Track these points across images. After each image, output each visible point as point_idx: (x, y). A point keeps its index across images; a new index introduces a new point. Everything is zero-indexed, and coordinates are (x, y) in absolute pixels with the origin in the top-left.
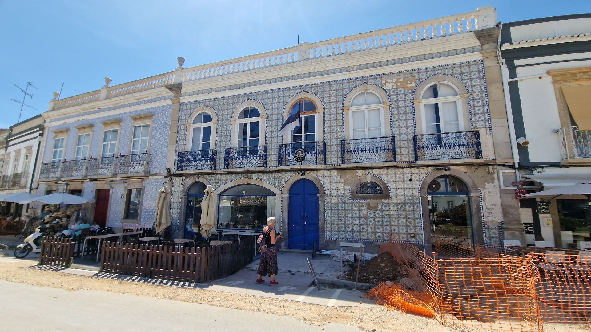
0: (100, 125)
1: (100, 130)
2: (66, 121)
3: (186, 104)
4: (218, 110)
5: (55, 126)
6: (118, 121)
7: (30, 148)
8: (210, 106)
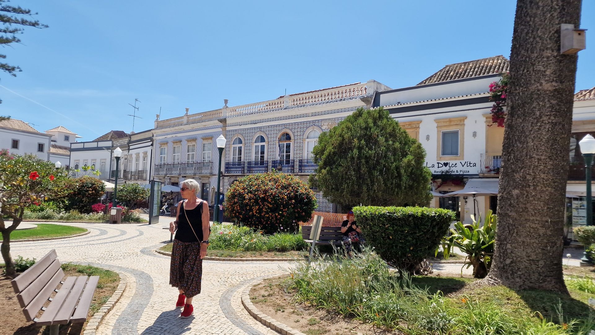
0: (185, 141)
1: (185, 144)
2: (166, 136)
3: (229, 131)
4: (245, 136)
5: (160, 139)
6: (194, 139)
7: (146, 153)
8: (241, 134)
